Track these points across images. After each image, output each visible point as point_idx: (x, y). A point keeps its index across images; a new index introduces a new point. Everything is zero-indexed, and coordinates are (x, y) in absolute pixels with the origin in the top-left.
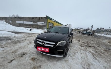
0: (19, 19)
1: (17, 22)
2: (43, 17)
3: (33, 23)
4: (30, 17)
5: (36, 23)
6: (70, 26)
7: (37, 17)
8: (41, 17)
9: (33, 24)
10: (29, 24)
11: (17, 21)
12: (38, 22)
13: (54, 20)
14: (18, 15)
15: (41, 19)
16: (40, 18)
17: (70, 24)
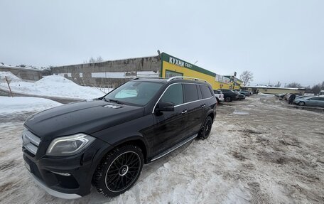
0: (97, 68)
1: (94, 75)
2: (151, 58)
3: (127, 75)
4: (121, 61)
5: (133, 74)
6: (247, 77)
7: (135, 59)
8: (147, 58)
9: (127, 77)
10: (118, 79)
11: (92, 74)
12: (138, 73)
13: (185, 62)
14: (100, 59)
15: (145, 62)
16: (143, 59)
17: (245, 73)
